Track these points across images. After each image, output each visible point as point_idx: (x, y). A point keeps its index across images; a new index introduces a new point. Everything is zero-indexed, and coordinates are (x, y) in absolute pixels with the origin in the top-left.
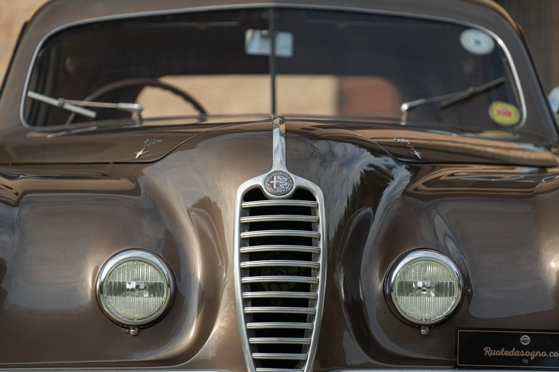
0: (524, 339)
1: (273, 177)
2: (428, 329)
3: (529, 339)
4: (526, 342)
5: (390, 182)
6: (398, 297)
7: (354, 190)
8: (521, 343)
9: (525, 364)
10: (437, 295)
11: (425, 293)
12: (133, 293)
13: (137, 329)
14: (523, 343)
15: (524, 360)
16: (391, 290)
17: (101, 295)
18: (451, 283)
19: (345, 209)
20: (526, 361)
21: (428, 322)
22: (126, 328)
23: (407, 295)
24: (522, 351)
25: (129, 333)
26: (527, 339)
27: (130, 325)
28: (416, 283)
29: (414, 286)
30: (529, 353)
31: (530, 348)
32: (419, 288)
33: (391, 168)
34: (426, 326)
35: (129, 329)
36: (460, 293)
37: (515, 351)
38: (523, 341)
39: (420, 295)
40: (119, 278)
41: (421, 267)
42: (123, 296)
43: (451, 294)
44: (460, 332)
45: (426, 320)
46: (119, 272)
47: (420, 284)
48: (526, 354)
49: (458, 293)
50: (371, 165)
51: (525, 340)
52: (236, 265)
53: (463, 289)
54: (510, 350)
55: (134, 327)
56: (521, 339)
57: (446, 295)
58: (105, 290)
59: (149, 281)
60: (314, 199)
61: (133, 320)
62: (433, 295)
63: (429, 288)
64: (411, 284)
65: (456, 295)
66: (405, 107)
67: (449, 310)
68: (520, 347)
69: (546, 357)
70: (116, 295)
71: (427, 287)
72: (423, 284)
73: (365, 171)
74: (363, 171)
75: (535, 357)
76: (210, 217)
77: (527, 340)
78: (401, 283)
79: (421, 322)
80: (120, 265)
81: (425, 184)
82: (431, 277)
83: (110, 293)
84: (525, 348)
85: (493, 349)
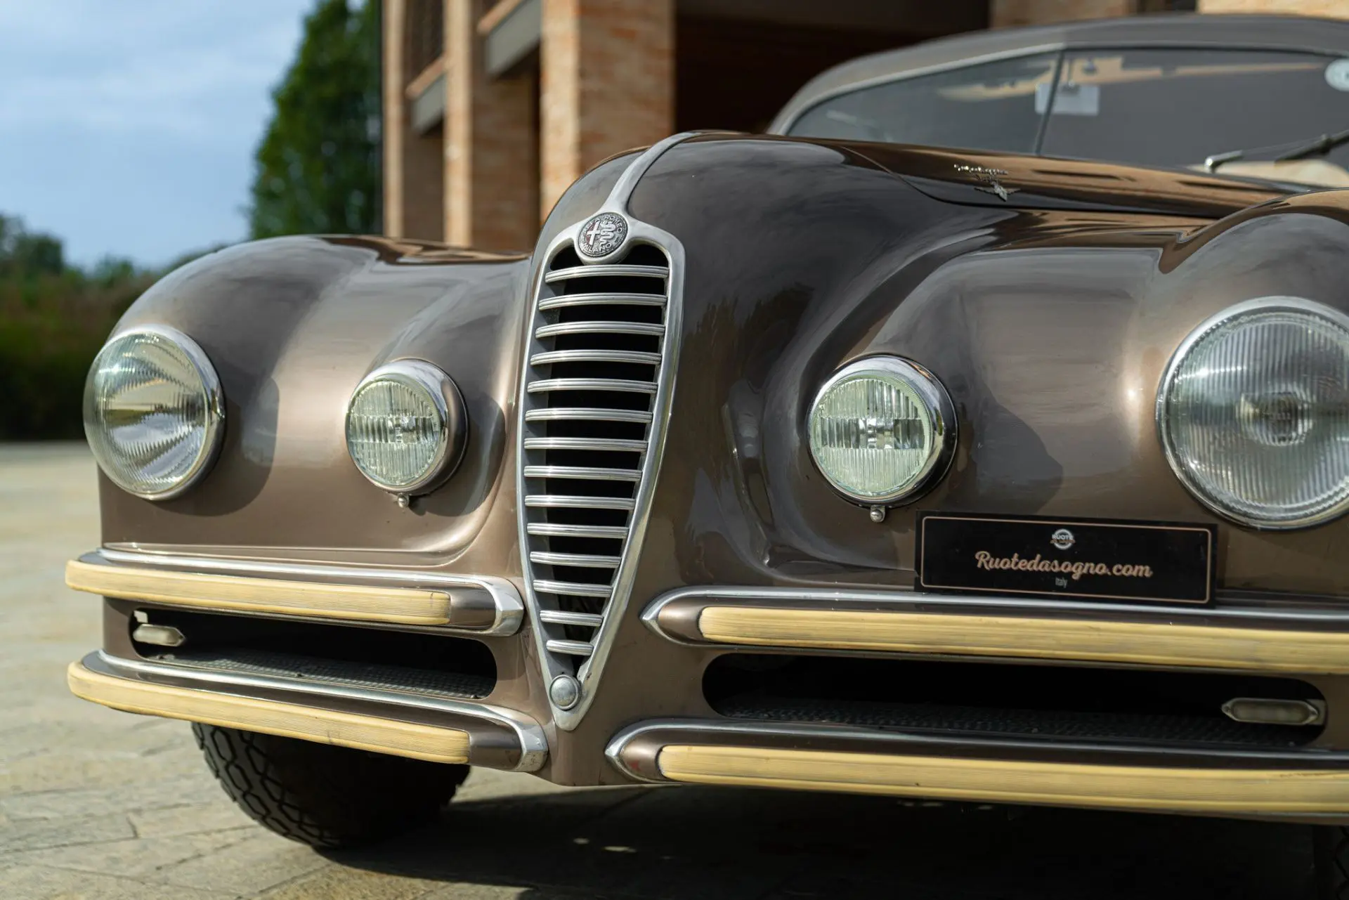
0: (1061, 537)
1: (594, 225)
3: (1071, 538)
4: (1064, 544)
8: (1053, 545)
9: (1060, 589)
10: (895, 446)
11: (872, 440)
14: (1057, 545)
15: (1058, 579)
16: (809, 435)
20: (1062, 582)
21: (882, 498)
26: (1067, 536)
31: (1071, 556)
32: (863, 432)
34: (879, 504)
36: (939, 441)
38: (1058, 541)
39: (862, 444)
44: (927, 520)
49: (933, 441)
51: (1063, 538)
54: (1030, 558)
56: (1054, 536)
57: (910, 446)
60: (664, 262)
63: (881, 430)
65: (928, 446)
67: (916, 474)
68: (1052, 554)
75: (1083, 576)
77: (1068, 540)
79: (868, 498)
84: (1062, 556)
85: (994, 556)
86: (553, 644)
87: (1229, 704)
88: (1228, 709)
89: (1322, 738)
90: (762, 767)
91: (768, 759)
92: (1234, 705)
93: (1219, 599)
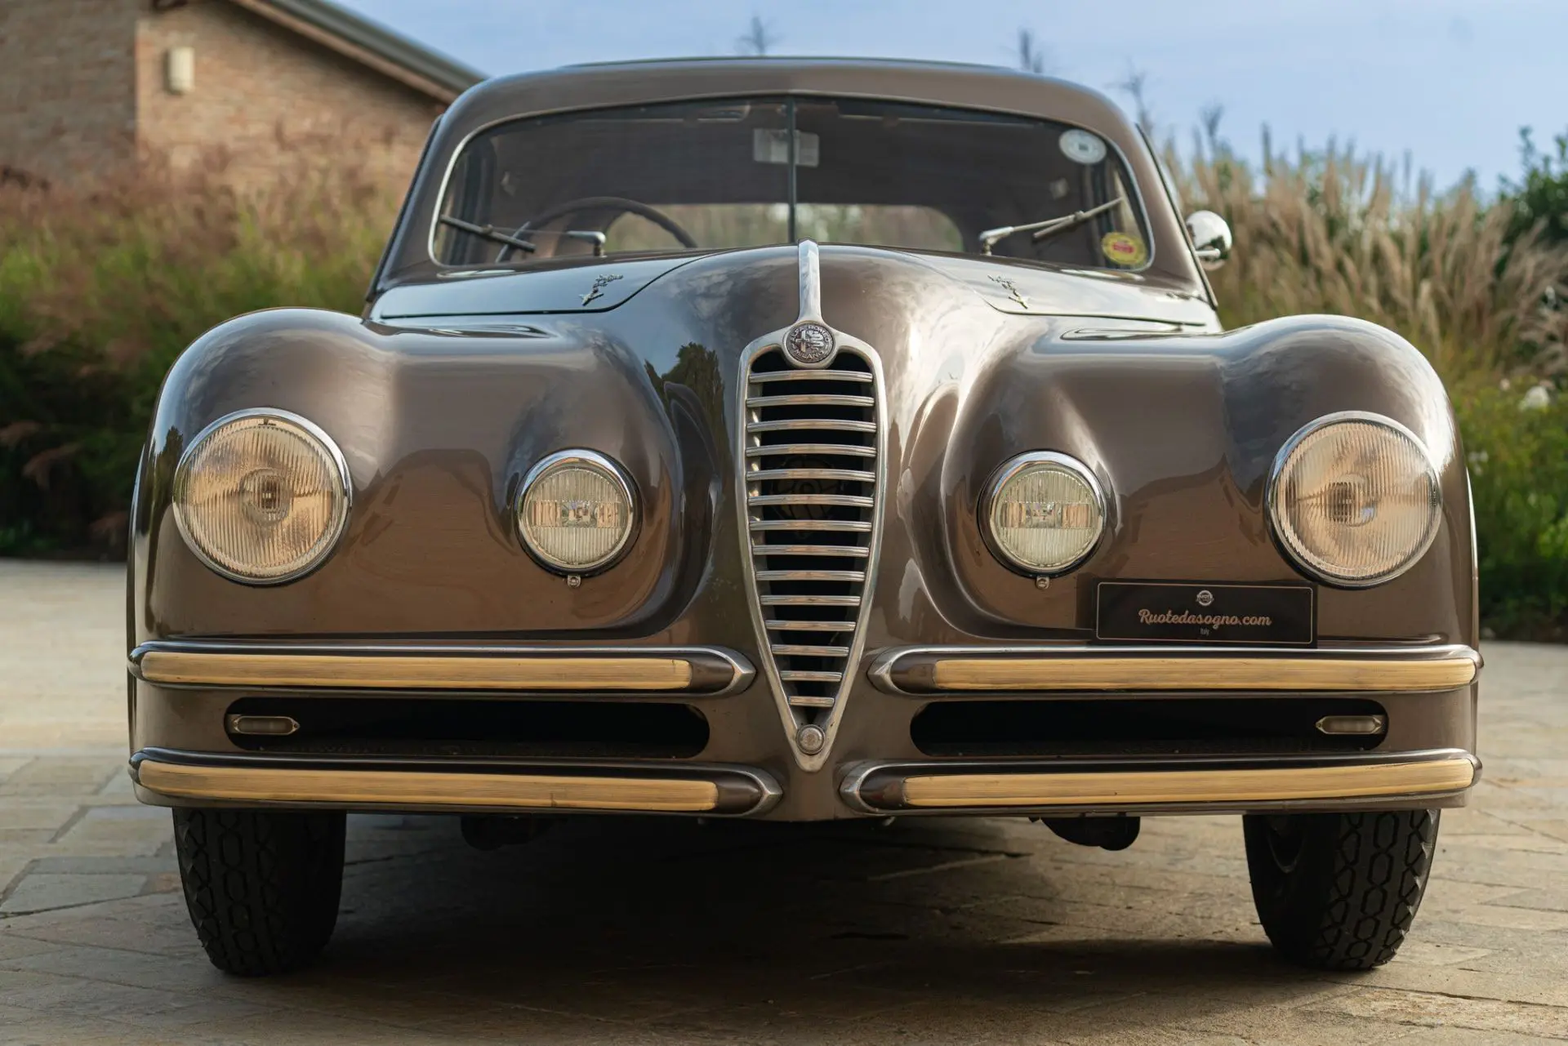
0: (1203, 596)
1: (800, 333)
2: (1049, 578)
3: (1211, 596)
4: (1206, 602)
6: (1000, 525)
8: (1198, 603)
9: (1204, 637)
13: (579, 578)
14: (1201, 603)
15: (1202, 630)
16: (989, 515)
17: (520, 522)
20: (1205, 632)
21: (1049, 569)
22: (564, 575)
24: (1200, 616)
25: (567, 582)
26: (1208, 596)
27: (568, 572)
30: (1211, 619)
31: (1213, 611)
34: (1047, 573)
35: (566, 577)
36: (1101, 523)
37: (1189, 615)
38: (1201, 600)
44: (1101, 585)
45: (1046, 565)
48: (1205, 621)
49: (1098, 522)
51: (1205, 598)
52: (740, 475)
54: (1181, 613)
55: (575, 574)
56: (1198, 596)
59: (598, 501)
60: (869, 369)
61: (572, 563)
65: (1094, 524)
67: (1082, 549)
68: (1196, 610)
69: (1238, 624)
75: (1220, 626)
77: (1208, 599)
78: (1007, 506)
79: (1037, 569)
80: (550, 474)
84: (1204, 611)
85: (1153, 613)
86: (796, 699)
87: (1322, 721)
88: (1322, 725)
89: (1385, 744)
92: (1325, 722)
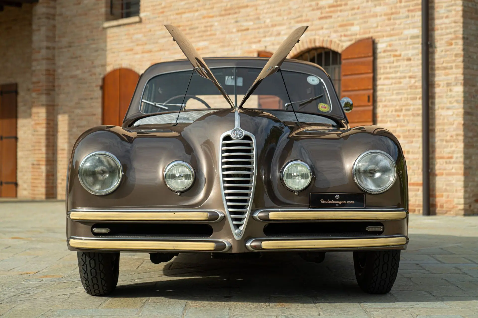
1: (235, 131)
2: (298, 192)
4: (337, 198)
5: (282, 133)
6: (286, 180)
7: (268, 137)
9: (337, 206)
10: (302, 179)
11: (297, 178)
12: (178, 178)
14: (336, 198)
16: (283, 177)
17: (165, 179)
18: (307, 174)
19: (264, 144)
20: (337, 205)
21: (298, 190)
22: (176, 192)
23: (290, 179)
25: (177, 194)
27: (177, 191)
28: (293, 174)
29: (292, 175)
30: (339, 202)
32: (295, 176)
33: (283, 128)
34: (297, 191)
35: (177, 192)
36: (311, 177)
37: (333, 201)
38: (336, 197)
39: (295, 179)
40: (173, 172)
41: (295, 167)
42: (175, 179)
43: (308, 178)
44: (311, 194)
45: (297, 189)
46: (173, 170)
47: (295, 174)
48: (337, 202)
49: (310, 178)
50: (274, 127)
51: (337, 197)
52: (220, 167)
53: (312, 176)
54: (331, 200)
55: (179, 192)
57: (305, 179)
58: (167, 177)
59: (185, 173)
60: (252, 140)
61: (179, 189)
62: (300, 179)
63: (299, 176)
64: (291, 174)
65: (309, 178)
66: (286, 105)
67: (306, 185)
68: (335, 200)
69: (346, 203)
70: (171, 179)
71: (298, 176)
72: (296, 174)
73: (272, 129)
74: (271, 129)
75: (341, 204)
76: (209, 146)
77: (338, 197)
78: (287, 174)
79: (295, 190)
80: (173, 167)
81: (296, 134)
82: (299, 172)
83: (169, 178)
84: (337, 200)
85: (324, 200)
86: (234, 222)
87: (367, 227)
88: (367, 229)
89: (383, 233)
90: (284, 244)
91: (285, 243)
92: (368, 228)
93: (366, 208)
